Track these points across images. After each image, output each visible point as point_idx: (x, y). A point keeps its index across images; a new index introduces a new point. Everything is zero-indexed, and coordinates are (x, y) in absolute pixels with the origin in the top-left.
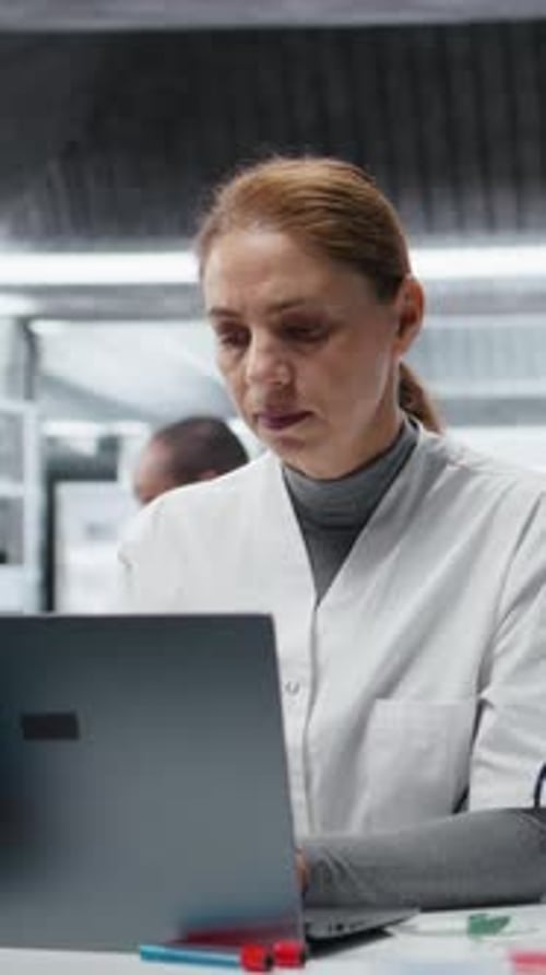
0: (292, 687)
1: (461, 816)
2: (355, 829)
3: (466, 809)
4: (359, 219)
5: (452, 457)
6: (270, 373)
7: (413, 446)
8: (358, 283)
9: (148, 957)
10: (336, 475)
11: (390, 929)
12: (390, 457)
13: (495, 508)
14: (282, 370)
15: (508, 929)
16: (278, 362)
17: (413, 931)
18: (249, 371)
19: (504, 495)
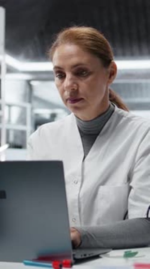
0: (76, 182)
1: (126, 220)
2: (94, 224)
3: (128, 218)
4: (99, 43)
5: (125, 115)
6: (71, 86)
7: (113, 111)
8: (98, 61)
9: (26, 264)
10: (90, 119)
11: (101, 256)
12: (107, 113)
13: (137, 130)
14: (75, 85)
15: (137, 256)
16: (74, 83)
17: (108, 256)
18: (65, 86)
19: (140, 126)
